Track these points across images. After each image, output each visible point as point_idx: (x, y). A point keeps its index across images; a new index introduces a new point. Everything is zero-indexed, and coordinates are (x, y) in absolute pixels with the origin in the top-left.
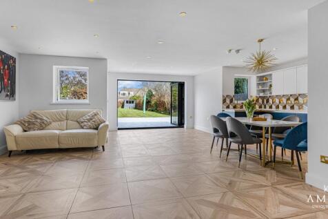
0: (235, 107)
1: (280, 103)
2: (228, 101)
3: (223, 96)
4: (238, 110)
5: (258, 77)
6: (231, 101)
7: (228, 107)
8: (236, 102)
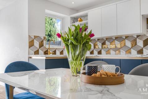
0: (46, 53)
1: (95, 47)
2: (37, 44)
3: (30, 37)
4: (51, 56)
5: (72, 18)
6: (41, 45)
7: (37, 53)
8: (47, 47)
